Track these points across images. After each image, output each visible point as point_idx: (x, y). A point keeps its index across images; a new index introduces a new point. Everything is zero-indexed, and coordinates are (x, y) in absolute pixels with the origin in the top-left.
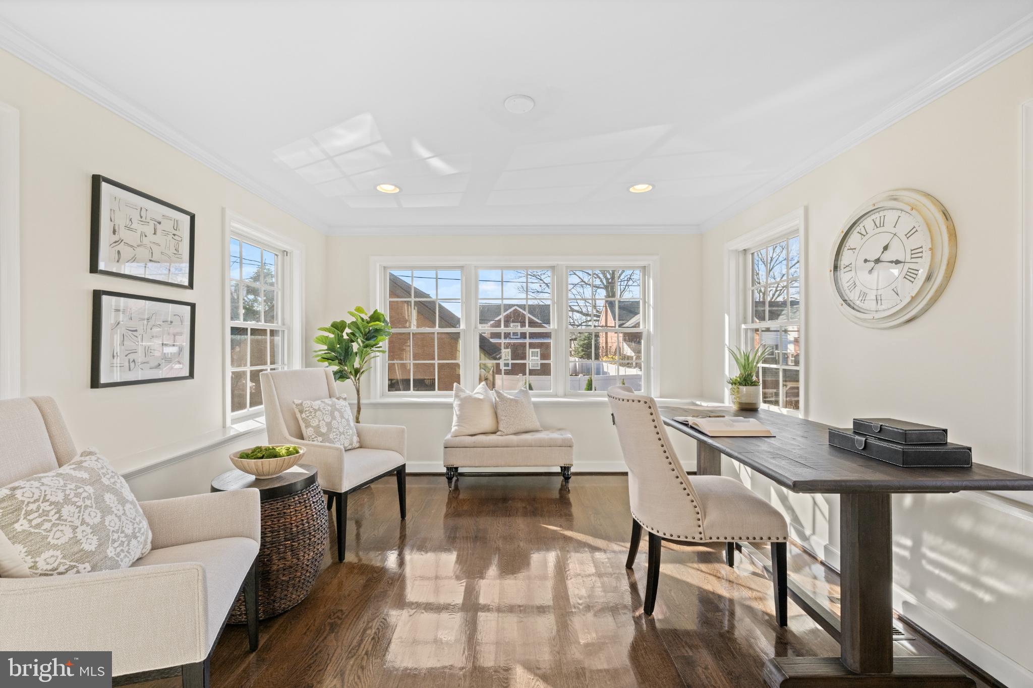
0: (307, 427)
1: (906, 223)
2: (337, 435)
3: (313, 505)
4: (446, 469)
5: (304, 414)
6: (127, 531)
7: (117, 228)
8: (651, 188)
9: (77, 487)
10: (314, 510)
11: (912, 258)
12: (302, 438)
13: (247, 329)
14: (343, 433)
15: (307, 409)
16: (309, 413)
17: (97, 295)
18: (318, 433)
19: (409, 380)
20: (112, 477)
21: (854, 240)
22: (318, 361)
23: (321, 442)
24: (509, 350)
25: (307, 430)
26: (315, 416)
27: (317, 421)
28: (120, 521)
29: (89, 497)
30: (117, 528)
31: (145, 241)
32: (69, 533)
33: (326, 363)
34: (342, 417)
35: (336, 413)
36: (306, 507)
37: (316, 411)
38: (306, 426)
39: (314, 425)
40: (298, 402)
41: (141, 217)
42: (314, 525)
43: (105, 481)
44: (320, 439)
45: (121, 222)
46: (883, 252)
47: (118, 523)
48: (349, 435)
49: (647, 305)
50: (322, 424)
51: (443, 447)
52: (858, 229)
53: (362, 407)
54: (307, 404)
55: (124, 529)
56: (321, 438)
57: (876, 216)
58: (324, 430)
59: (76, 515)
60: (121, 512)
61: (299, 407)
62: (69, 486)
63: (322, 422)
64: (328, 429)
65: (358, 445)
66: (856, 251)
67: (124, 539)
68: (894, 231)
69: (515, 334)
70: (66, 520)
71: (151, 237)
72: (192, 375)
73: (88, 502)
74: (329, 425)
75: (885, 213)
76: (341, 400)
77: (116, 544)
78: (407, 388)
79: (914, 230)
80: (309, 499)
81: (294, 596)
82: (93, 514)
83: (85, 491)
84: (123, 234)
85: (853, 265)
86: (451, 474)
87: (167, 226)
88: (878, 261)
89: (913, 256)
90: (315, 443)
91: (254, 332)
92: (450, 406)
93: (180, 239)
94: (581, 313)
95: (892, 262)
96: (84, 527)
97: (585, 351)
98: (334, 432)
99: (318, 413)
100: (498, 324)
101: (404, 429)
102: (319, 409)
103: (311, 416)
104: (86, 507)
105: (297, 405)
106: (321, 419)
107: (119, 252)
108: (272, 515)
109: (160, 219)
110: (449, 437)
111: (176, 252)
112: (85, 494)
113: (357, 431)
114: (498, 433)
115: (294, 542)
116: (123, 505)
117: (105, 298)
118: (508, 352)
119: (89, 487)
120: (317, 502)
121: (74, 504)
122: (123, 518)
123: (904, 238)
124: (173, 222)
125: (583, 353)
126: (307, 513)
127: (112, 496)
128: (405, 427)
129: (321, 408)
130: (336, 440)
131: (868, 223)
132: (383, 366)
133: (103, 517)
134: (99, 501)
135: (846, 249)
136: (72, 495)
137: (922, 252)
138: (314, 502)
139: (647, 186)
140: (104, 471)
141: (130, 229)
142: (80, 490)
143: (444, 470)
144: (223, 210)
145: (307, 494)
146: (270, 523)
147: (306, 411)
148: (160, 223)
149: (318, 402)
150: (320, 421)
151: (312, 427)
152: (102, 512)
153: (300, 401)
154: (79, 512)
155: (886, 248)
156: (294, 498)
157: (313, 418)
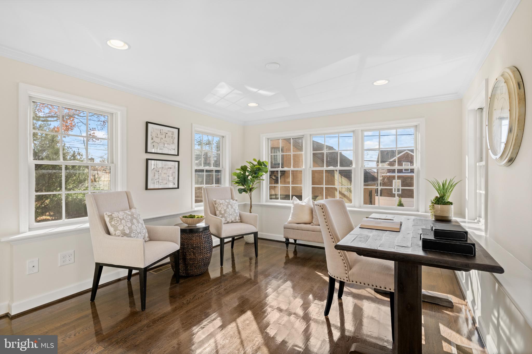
0: (217, 210)
2: (228, 215)
3: (203, 238)
4: (285, 239)
5: (217, 205)
6: (138, 231)
7: (153, 138)
9: (127, 216)
10: (203, 240)
12: (216, 215)
13: (204, 170)
14: (231, 215)
15: (218, 203)
17: (147, 160)
18: (221, 214)
19: (290, 195)
20: (137, 215)
22: (234, 184)
24: (400, 181)
26: (220, 206)
28: (136, 227)
29: (129, 219)
30: (135, 229)
31: (162, 140)
32: (122, 228)
33: (237, 184)
34: (232, 207)
35: (229, 206)
36: (200, 238)
40: (214, 200)
41: (161, 133)
42: (203, 246)
43: (135, 216)
45: (154, 135)
47: (136, 228)
48: (234, 216)
49: (417, 151)
50: (222, 210)
51: (283, 228)
53: (252, 205)
54: (218, 201)
55: (137, 230)
58: (223, 212)
59: (125, 223)
60: (137, 225)
62: (125, 215)
65: (239, 221)
67: (137, 233)
68: (505, 96)
69: (407, 170)
70: (122, 224)
71: (164, 139)
72: (178, 188)
73: (128, 220)
74: (225, 211)
76: (235, 201)
77: (134, 234)
78: (277, 198)
80: (202, 236)
81: (195, 271)
82: (129, 224)
83: (128, 217)
84: (155, 139)
86: (287, 242)
87: (170, 134)
91: (207, 171)
92: (289, 208)
93: (174, 138)
96: (126, 227)
98: (227, 213)
99: (222, 205)
100: (392, 164)
101: (257, 216)
102: (222, 204)
104: (128, 221)
105: (214, 201)
106: (222, 208)
107: (154, 145)
108: (188, 238)
109: (167, 132)
110: (286, 223)
111: (173, 143)
112: (128, 218)
113: (239, 215)
114: (311, 224)
115: (194, 250)
116: (138, 223)
117: (149, 161)
118: (399, 182)
119: (130, 216)
120: (205, 237)
121: (125, 220)
122: (137, 227)
124: (171, 132)
126: (200, 240)
127: (136, 220)
128: (257, 215)
130: (228, 217)
132: (267, 187)
133: (131, 225)
134: (131, 221)
136: (125, 218)
138: (204, 237)
140: (135, 213)
141: (157, 137)
142: (127, 217)
143: (284, 240)
144: (192, 124)
145: (201, 234)
146: (187, 241)
148: (167, 134)
149: (223, 201)
150: (221, 208)
152: (132, 224)
153: (216, 200)
154: (126, 222)
156: (196, 234)
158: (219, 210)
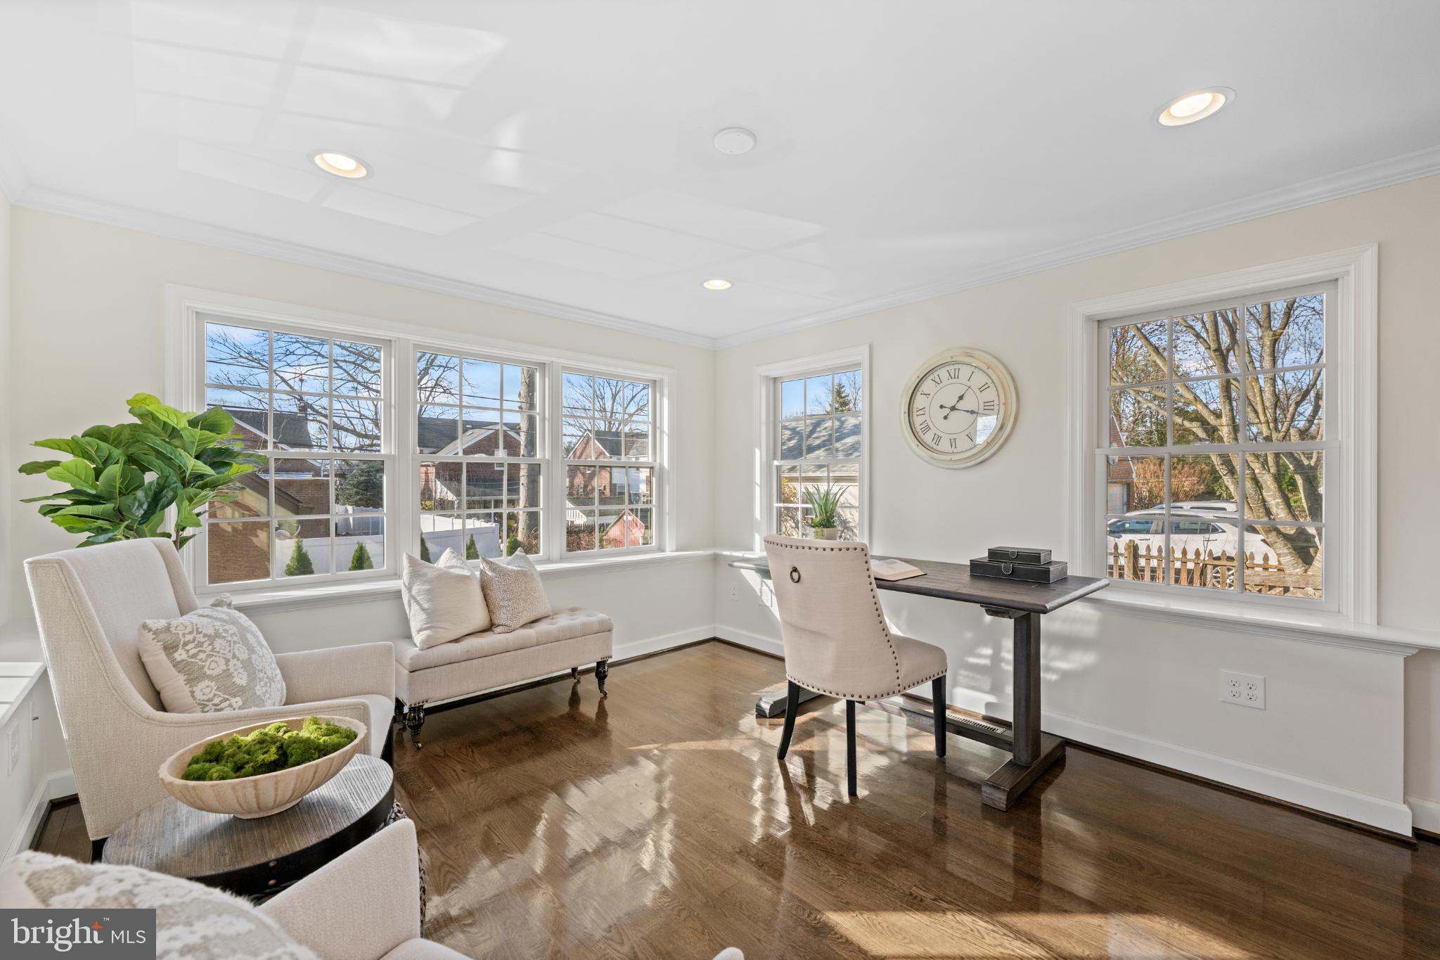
1: (980, 379)
5: (181, 651)
8: (729, 285)
11: (984, 409)
15: (189, 638)
16: (195, 647)
18: (230, 689)
21: (928, 386)
23: (240, 708)
25: (195, 689)
26: (213, 650)
27: (222, 662)
37: (212, 638)
38: (188, 681)
39: (214, 673)
44: (237, 701)
46: (958, 401)
49: (658, 431)
50: (235, 666)
52: (932, 377)
54: (184, 625)
56: (238, 699)
57: (951, 368)
58: (241, 679)
61: (162, 636)
63: (233, 662)
64: (249, 676)
66: (930, 397)
68: (969, 384)
75: (960, 366)
79: (986, 386)
85: (927, 410)
86: (418, 718)
88: (953, 408)
89: (985, 408)
90: (227, 712)
94: (354, 432)
95: (967, 411)
97: (362, 494)
99: (219, 643)
103: (204, 652)
106: (229, 656)
110: (413, 652)
114: (495, 630)
123: (978, 392)
125: (359, 497)
129: (221, 631)
131: (943, 373)
135: (919, 393)
137: (993, 405)
139: (725, 282)
147: (186, 644)
150: (227, 661)
151: (211, 678)
155: (961, 398)
157: (209, 656)
158: (218, 671)
